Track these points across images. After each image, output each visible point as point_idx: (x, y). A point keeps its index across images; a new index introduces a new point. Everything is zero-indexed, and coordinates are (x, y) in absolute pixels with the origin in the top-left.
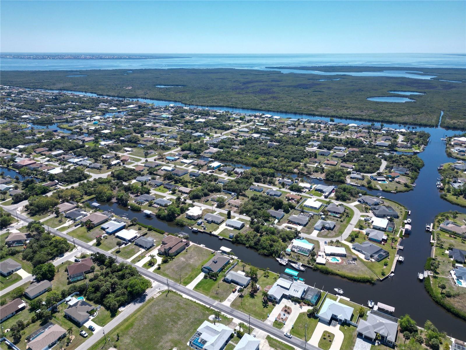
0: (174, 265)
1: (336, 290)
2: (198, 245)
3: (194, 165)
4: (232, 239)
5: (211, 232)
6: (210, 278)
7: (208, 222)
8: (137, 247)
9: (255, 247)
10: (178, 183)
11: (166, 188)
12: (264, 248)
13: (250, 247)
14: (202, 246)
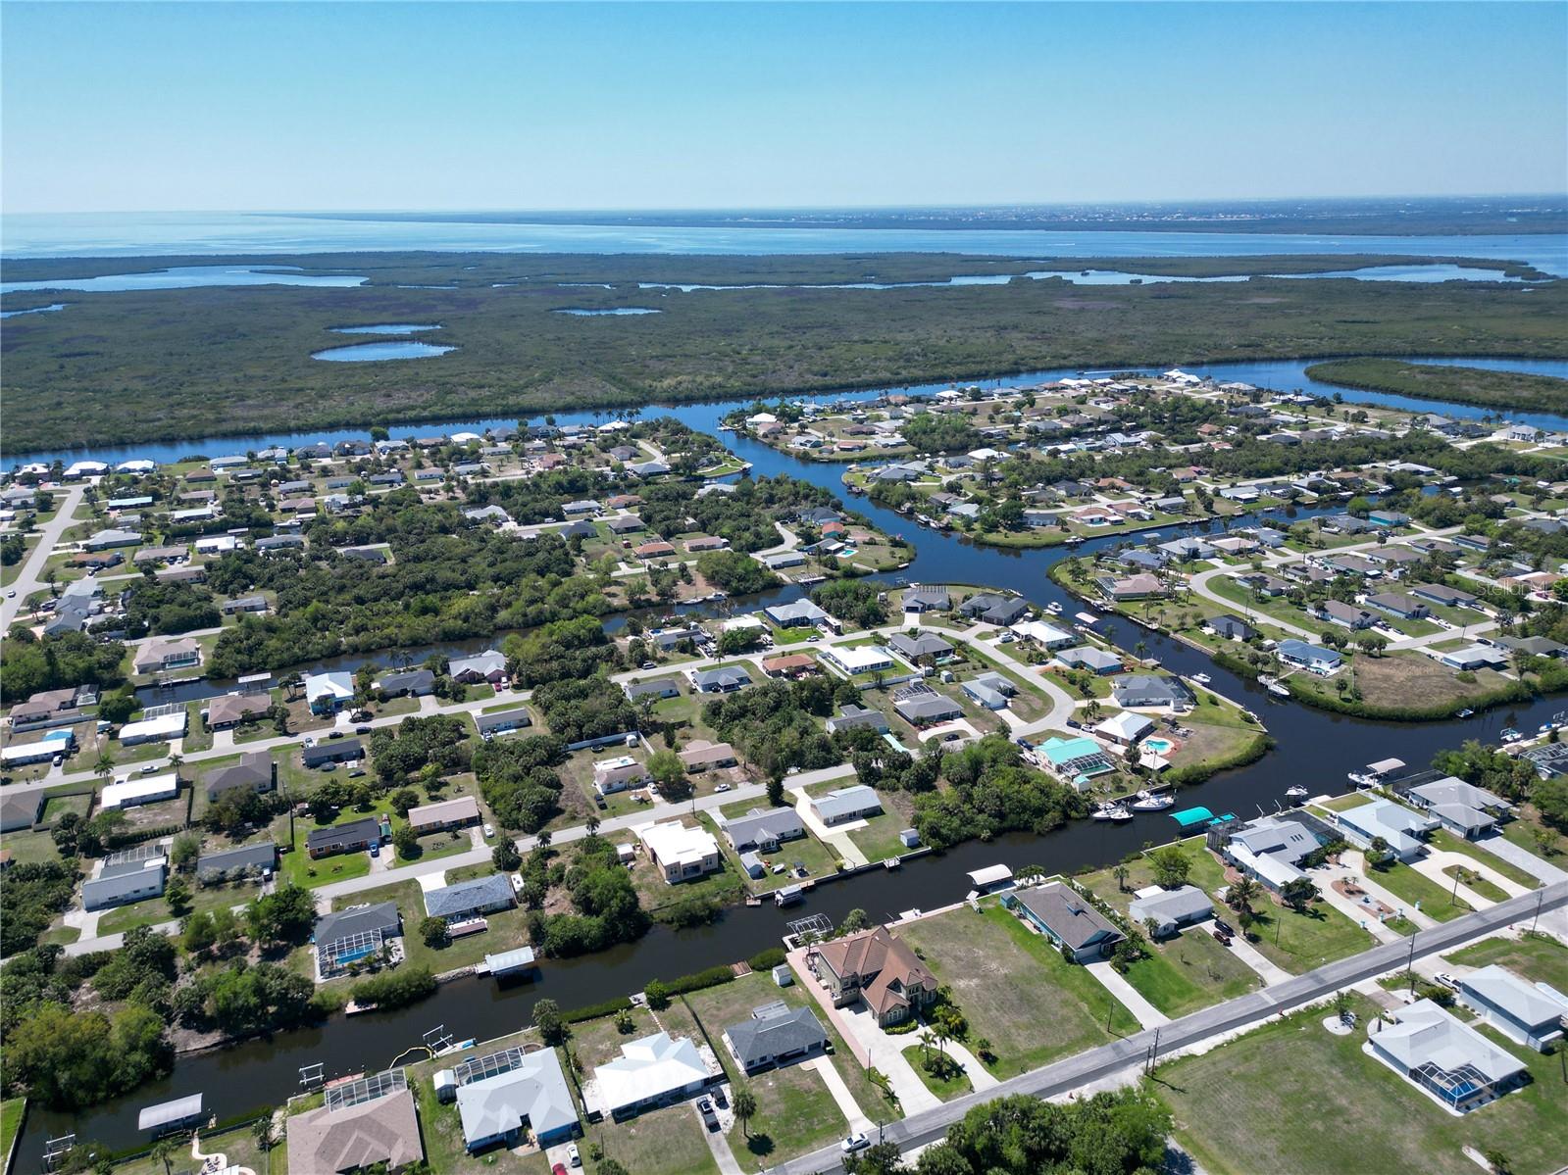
0: (994, 1013)
1: (1292, 792)
2: (898, 923)
3: (221, 727)
4: (920, 845)
5: (840, 869)
6: (1133, 960)
7: (767, 849)
8: (785, 1073)
9: (1006, 824)
10: (336, 814)
11: (335, 852)
12: (1040, 812)
13: (997, 833)
14: (909, 916)
